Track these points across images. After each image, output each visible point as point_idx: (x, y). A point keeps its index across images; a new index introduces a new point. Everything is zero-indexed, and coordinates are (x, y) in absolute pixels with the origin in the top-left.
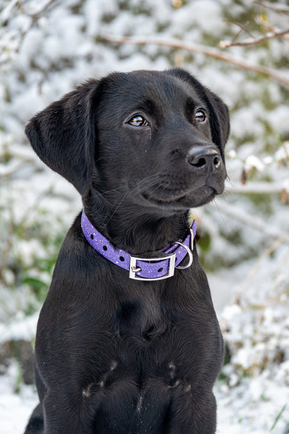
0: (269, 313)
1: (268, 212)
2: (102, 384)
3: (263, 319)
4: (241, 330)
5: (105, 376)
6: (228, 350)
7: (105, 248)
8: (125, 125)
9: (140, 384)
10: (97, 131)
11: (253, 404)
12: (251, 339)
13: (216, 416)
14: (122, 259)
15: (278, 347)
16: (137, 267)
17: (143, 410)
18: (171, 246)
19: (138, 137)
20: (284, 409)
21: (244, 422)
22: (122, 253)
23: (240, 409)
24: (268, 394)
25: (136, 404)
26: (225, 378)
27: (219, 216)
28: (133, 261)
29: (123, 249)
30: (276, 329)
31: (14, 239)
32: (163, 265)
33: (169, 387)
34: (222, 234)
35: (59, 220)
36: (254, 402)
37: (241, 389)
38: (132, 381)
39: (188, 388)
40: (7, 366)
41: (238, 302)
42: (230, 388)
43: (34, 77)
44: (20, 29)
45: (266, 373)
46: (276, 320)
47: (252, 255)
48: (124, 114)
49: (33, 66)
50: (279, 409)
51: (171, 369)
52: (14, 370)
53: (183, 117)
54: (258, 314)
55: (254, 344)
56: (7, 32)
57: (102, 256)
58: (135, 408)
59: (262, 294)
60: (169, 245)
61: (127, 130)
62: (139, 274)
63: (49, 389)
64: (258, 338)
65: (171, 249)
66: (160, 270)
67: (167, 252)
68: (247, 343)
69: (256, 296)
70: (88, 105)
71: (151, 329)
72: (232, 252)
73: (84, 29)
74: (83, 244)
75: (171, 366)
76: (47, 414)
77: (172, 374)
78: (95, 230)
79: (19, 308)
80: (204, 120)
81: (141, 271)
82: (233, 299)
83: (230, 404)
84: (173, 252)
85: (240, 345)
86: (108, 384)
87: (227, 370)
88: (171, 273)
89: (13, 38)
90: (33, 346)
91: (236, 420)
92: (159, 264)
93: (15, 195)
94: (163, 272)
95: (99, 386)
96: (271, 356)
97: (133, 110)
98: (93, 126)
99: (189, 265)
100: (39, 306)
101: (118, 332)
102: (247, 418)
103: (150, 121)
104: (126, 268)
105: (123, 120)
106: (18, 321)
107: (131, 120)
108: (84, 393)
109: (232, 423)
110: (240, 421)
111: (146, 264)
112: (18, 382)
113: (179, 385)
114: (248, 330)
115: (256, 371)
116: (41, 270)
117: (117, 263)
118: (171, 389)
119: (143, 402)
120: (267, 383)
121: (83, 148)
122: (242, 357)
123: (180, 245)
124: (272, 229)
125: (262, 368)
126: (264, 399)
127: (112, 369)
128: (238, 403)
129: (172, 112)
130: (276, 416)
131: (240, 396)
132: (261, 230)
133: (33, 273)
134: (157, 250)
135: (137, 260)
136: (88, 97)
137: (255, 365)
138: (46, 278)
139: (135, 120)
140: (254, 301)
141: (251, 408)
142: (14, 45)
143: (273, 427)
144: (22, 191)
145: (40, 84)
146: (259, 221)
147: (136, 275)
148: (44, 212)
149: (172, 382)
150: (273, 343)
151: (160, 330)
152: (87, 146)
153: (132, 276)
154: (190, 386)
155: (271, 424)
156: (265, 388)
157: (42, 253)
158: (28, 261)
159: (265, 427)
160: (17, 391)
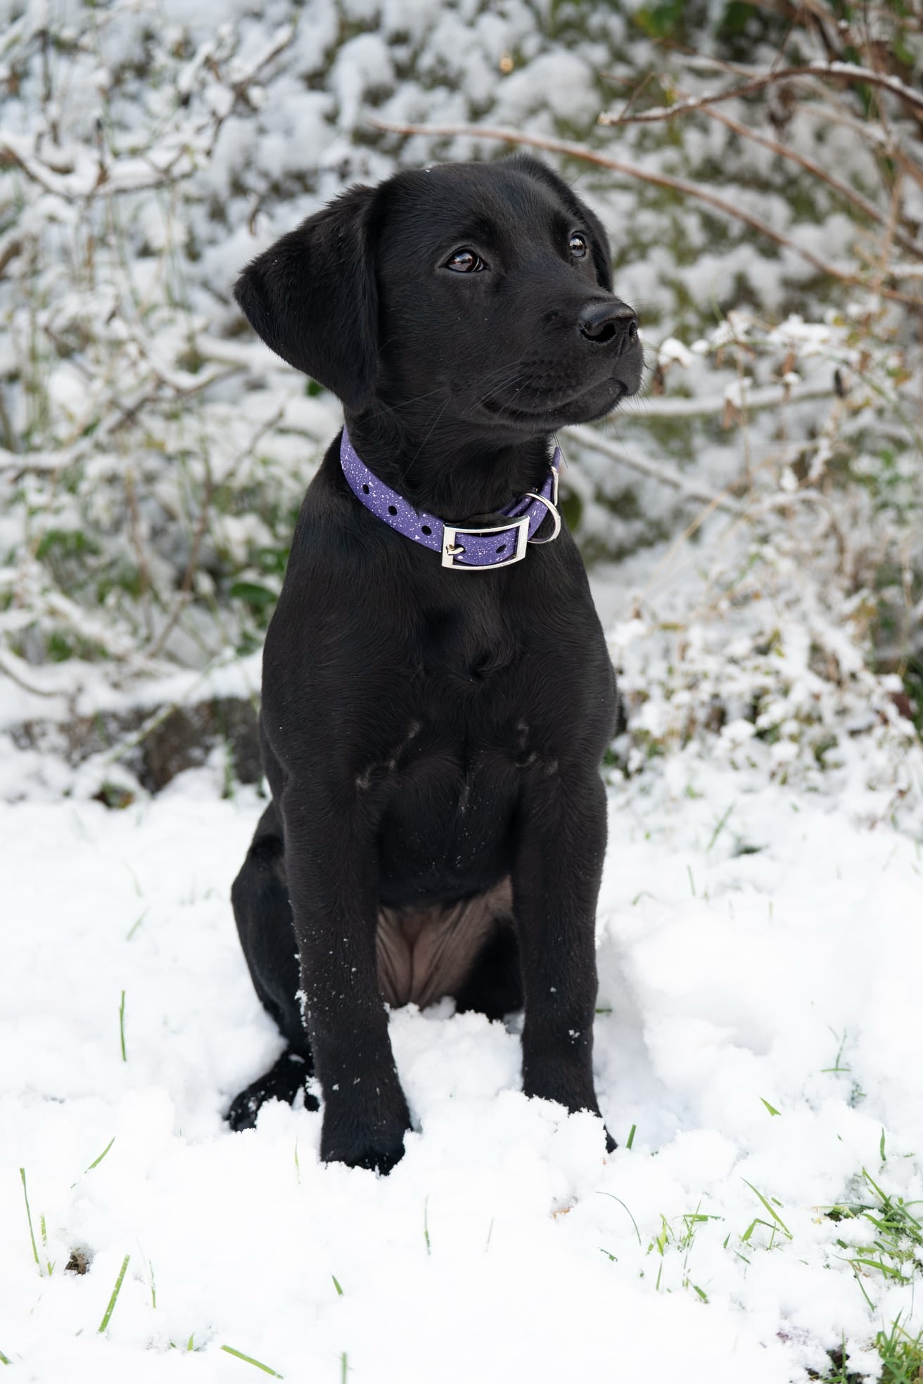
0: (696, 635)
1: (686, 456)
2: (392, 764)
3: (684, 648)
4: (643, 671)
5: (399, 750)
6: (622, 709)
7: (393, 511)
8: (439, 271)
9: (465, 762)
10: (381, 286)
11: (671, 805)
12: (662, 684)
13: (606, 818)
14: (426, 530)
15: (716, 696)
16: (457, 546)
17: (469, 810)
18: (517, 503)
19: (467, 293)
20: (730, 811)
21: (655, 837)
22: (427, 519)
23: (646, 814)
24: (698, 786)
25: (456, 801)
26: (616, 760)
27: (596, 461)
28: (450, 534)
29: (429, 512)
30: (712, 664)
31: (212, 512)
32: (506, 540)
33: (517, 765)
34: (600, 498)
35: (296, 475)
36: (674, 800)
37: (646, 778)
38: (449, 758)
39: (553, 768)
40: (208, 749)
41: (638, 615)
42: (627, 775)
43: (238, 208)
44: (214, 113)
45: (694, 746)
46: (708, 650)
47: (657, 535)
48: (437, 250)
49: (238, 188)
50: (721, 813)
51: (521, 733)
52: (220, 757)
53: (551, 250)
54: (676, 639)
55: (669, 694)
56: (187, 118)
57: (388, 526)
58: (456, 806)
59: (680, 602)
60: (514, 500)
61: (445, 281)
62: (460, 557)
63: (291, 776)
64: (677, 682)
65: (520, 508)
66: (500, 550)
67: (511, 515)
68: (656, 692)
69: (672, 607)
70: (360, 236)
71: (485, 658)
72: (620, 531)
73: (331, 118)
74: (350, 506)
75: (521, 726)
76: (290, 824)
77: (523, 742)
78: (371, 477)
79: (226, 641)
80: (584, 255)
81: (464, 552)
82: (630, 612)
83: (628, 803)
84: (521, 514)
85: (642, 697)
86: (403, 764)
87: (620, 744)
88: (521, 554)
89: (200, 130)
90: (258, 707)
91: (640, 835)
92: (499, 538)
93: (211, 429)
94: (506, 553)
95: (387, 768)
96: (702, 715)
97: (455, 239)
98: (373, 276)
99: (555, 536)
100: (262, 636)
101: (421, 667)
102: (662, 830)
103: (489, 261)
104: (435, 546)
105: (436, 262)
106: (223, 665)
107: (451, 260)
108: (359, 782)
109: (633, 840)
110: (648, 836)
111: (474, 540)
112: (228, 780)
113: (536, 761)
114: (658, 670)
115: (675, 744)
116: (266, 570)
117: (417, 538)
118: (521, 769)
119: (471, 794)
120: (697, 764)
121: (355, 321)
122: (649, 718)
123: (534, 500)
124: (694, 483)
125: (686, 738)
126: (691, 794)
127: (412, 735)
128: (642, 804)
129: (529, 242)
130: (715, 824)
131: (644, 791)
132: (676, 486)
133: (250, 576)
134: (493, 511)
135: (457, 533)
136: (358, 222)
137: (671, 733)
138: (274, 584)
139: (458, 259)
140: (666, 616)
141: (668, 812)
142: (203, 142)
143: (711, 845)
144: (224, 422)
145: (252, 219)
146: (669, 470)
147: (456, 561)
148: (266, 462)
149: (522, 757)
150: (706, 689)
151: (499, 662)
152: (363, 316)
153: (447, 562)
154: (556, 764)
155: (706, 838)
156: (692, 773)
157: (264, 538)
158: (239, 553)
159: (695, 845)
160: (227, 795)
